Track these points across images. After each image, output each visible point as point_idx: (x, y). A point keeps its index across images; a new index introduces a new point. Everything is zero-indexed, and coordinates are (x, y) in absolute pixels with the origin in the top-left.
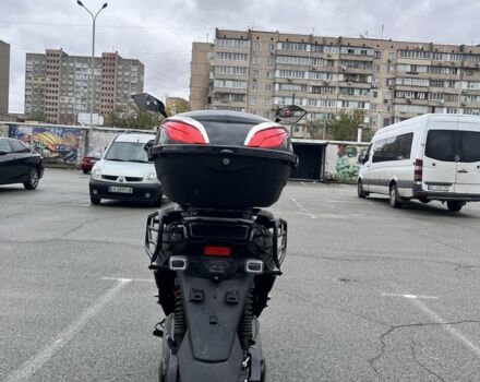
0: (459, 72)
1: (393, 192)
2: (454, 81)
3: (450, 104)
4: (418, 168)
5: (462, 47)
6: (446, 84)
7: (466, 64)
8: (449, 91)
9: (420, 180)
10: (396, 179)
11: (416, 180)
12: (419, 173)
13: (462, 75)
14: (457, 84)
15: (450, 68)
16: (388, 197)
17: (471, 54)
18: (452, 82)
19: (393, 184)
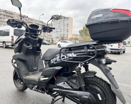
0: (5, 16)
1: (4, 44)
2: (5, 18)
3: (4, 24)
4: (12, 38)
5: (6, 11)
6: (3, 19)
7: (7, 15)
8: (3, 20)
9: (13, 41)
10: (5, 41)
11: (12, 41)
12: (13, 39)
13: (6, 17)
14: (5, 19)
15: (3, 15)
16: (2, 46)
17: (8, 13)
18: (4, 18)
19: (4, 42)
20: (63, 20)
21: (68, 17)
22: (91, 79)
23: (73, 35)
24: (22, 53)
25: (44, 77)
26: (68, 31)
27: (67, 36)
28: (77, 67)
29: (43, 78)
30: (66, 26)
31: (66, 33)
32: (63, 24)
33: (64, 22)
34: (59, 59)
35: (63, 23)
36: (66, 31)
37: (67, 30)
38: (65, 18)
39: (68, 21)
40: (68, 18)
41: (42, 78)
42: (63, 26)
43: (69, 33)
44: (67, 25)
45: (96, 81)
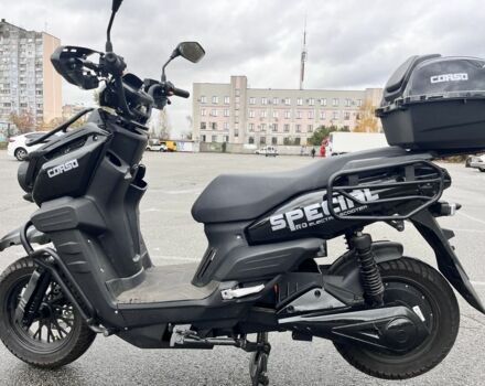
20: (14, 41)
21: (39, 31)
22: (394, 267)
23: (68, 109)
24: (89, 198)
25: (241, 286)
26: (40, 92)
27: (41, 112)
28: (359, 234)
29: (234, 288)
30: (32, 68)
31: (34, 100)
32: (14, 61)
33: (19, 52)
34: (316, 211)
35: (15, 54)
36: (33, 89)
37: (37, 85)
38: (23, 34)
39: (42, 48)
40: (38, 36)
41: (230, 291)
42: (14, 66)
43: (45, 100)
44: (38, 65)
45: (409, 269)
